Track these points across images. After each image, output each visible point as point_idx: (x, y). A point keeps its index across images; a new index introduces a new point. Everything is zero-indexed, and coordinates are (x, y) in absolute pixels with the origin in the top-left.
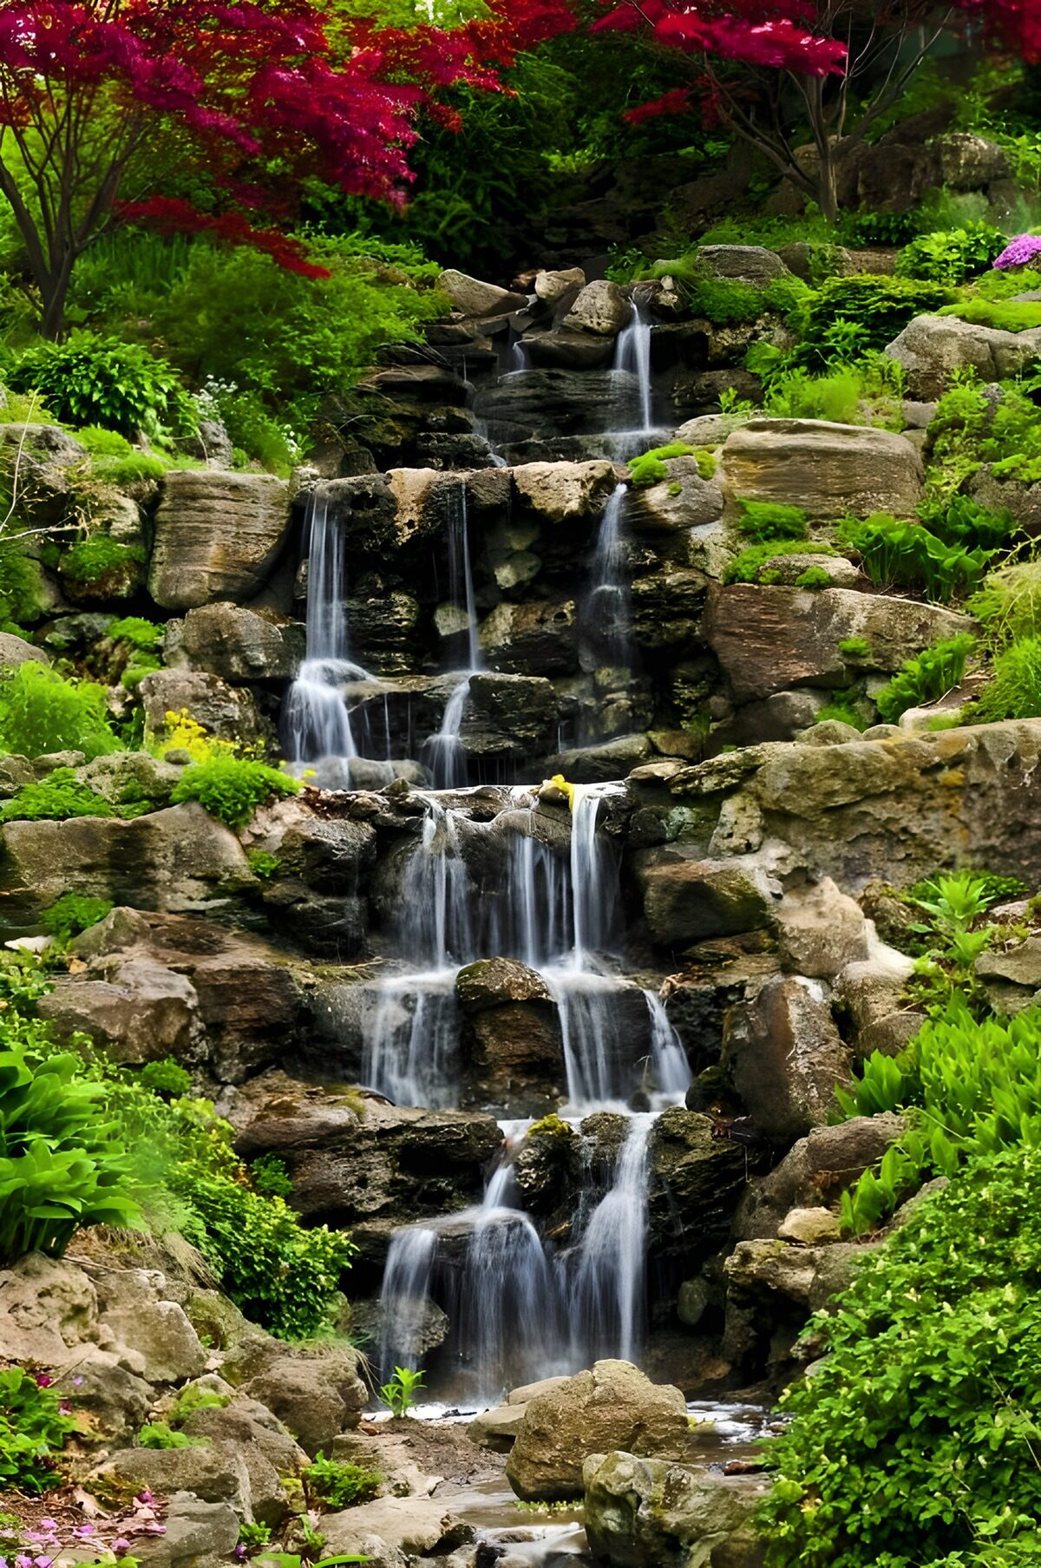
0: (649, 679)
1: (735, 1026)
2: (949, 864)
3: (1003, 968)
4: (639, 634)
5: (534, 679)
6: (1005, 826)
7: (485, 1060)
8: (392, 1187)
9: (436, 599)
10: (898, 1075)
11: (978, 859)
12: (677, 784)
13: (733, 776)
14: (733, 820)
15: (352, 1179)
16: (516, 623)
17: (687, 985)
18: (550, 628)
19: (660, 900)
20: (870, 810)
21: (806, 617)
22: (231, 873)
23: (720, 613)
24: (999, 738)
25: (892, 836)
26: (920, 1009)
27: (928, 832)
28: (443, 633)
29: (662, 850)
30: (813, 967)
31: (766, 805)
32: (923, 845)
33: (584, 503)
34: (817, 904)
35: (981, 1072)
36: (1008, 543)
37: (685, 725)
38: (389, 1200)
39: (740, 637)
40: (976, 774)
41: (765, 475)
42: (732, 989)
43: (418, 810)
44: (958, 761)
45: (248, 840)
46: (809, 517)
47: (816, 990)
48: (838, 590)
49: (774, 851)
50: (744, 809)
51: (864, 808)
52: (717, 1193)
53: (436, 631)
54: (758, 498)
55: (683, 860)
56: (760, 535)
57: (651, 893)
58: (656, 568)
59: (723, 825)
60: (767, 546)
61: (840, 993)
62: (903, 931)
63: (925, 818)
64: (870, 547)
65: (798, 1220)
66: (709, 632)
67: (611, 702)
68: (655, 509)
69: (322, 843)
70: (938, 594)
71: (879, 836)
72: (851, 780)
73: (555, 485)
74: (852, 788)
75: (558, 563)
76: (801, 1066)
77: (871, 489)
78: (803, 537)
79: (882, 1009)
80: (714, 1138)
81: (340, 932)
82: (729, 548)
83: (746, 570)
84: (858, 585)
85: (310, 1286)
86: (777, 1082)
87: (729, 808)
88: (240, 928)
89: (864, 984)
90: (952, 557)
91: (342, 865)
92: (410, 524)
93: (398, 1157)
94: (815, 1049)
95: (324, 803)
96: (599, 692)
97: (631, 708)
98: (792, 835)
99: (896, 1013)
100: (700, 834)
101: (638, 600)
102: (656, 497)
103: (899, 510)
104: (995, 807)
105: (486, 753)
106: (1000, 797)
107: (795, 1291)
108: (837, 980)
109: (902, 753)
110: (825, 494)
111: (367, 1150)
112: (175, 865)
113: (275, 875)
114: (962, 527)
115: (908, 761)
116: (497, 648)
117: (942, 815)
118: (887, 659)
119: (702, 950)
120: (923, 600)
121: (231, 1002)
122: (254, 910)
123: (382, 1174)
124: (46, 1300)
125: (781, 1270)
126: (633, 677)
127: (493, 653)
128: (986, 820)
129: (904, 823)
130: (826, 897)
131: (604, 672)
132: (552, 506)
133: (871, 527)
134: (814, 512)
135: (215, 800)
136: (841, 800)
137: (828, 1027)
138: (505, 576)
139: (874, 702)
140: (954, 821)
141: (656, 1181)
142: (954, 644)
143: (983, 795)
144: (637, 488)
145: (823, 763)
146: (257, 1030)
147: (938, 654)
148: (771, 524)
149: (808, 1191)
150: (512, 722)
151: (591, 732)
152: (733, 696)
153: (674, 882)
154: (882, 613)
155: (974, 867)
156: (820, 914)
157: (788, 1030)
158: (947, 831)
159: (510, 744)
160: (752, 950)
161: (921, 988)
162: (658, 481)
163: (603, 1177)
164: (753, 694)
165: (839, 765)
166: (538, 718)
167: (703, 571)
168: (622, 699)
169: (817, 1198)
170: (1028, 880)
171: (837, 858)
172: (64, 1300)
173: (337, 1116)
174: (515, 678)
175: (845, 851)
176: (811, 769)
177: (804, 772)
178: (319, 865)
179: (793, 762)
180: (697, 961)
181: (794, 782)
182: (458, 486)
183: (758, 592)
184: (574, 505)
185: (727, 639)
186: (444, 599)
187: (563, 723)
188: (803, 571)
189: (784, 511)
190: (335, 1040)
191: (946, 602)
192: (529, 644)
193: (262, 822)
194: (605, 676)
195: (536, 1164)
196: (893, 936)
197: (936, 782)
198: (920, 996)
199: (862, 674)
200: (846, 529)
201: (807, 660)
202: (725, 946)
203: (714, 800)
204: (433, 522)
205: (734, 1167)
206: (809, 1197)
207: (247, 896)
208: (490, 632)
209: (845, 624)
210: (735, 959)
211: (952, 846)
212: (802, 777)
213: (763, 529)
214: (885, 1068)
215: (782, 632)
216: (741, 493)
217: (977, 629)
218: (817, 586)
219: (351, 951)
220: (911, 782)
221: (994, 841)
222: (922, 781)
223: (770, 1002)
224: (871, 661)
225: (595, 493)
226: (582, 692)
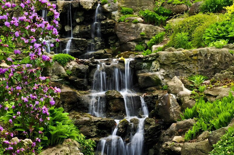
0: (104, 39)
1: (159, 103)
2: (194, 74)
3: (210, 93)
4: (102, 31)
5: (83, 39)
6: (204, 67)
7: (111, 109)
8: (97, 132)
9: (65, 24)
10: (192, 112)
11: (199, 73)
12: (144, 59)
13: (154, 57)
14: (154, 65)
15: (90, 130)
16: (80, 29)
17: (148, 95)
18: (86, 30)
19: (141, 80)
20: (180, 64)
21: (134, 28)
22: (63, 74)
23: (117, 28)
24: (203, 51)
25: (183, 68)
26: (194, 100)
27: (190, 68)
28: (66, 30)
29: (141, 71)
30: (174, 92)
31: (160, 62)
32: (189, 70)
33: (92, 7)
34: (174, 81)
35: (210, 111)
36: (173, 15)
37: (111, 48)
38: (96, 134)
39: (121, 32)
40: (199, 57)
41: (126, 2)
42: (156, 96)
43: (97, 63)
44: (196, 55)
45: (66, 68)
46: (133, 10)
47: (174, 96)
48: (140, 24)
49: (162, 71)
50: (156, 63)
51: (179, 63)
52: (156, 133)
53: (65, 30)
54: (124, 7)
55: (145, 72)
56: (125, 13)
57: (140, 78)
58: (105, 19)
59: (153, 66)
60: (126, 15)
61: (178, 97)
62: (189, 86)
63: (190, 65)
64: (145, 16)
65: (176, 138)
66: (116, 31)
67: (98, 43)
68: (106, 8)
69: (80, 69)
70: (157, 24)
71: (181, 68)
72: (177, 58)
73: (87, 4)
74: (177, 60)
75: (87, 18)
76: (172, 110)
77: (145, 5)
78: (132, 14)
79: (187, 100)
80: (155, 123)
81: (83, 85)
82: (119, 16)
83: (122, 20)
84: (143, 23)
85: (90, 150)
86: (167, 113)
87: (154, 63)
88: (65, 84)
89: (183, 95)
90: (160, 18)
91: (83, 73)
92: (61, 11)
93: (98, 126)
94: (175, 107)
95: (79, 61)
96: (95, 42)
97: (101, 45)
98: (165, 68)
99: (190, 101)
100: (148, 68)
101: (102, 25)
102: (106, 6)
103: (150, 9)
104: (203, 63)
105: (74, 53)
106: (203, 62)
107: (177, 151)
108: (178, 95)
109: (186, 54)
110: (136, 6)
111: (92, 125)
112: (53, 73)
113: (71, 75)
114: (162, 12)
115: (187, 55)
116: (76, 33)
117: (193, 65)
118: (149, 36)
119: (149, 89)
120: (155, 25)
121: (66, 98)
122: (67, 81)
123: (95, 129)
124: (62, 152)
125: (174, 147)
126: (101, 39)
127: (76, 34)
128: (201, 66)
129: (186, 66)
130: (175, 79)
131: (96, 38)
132: (87, 8)
133: (145, 12)
134: (134, 9)
135: (60, 61)
136: (175, 62)
137: (177, 103)
138: (78, 20)
139: (146, 44)
140: (195, 66)
141: (145, 131)
142: (162, 34)
143: (200, 61)
144: (102, 4)
145: (172, 55)
146: (70, 103)
147: (159, 35)
148: (127, 11)
149: (175, 133)
150: (79, 47)
151: (94, 49)
152: (120, 42)
153: (144, 76)
154: (148, 28)
155: (199, 74)
156: (175, 83)
157: (170, 103)
158: (194, 68)
159: (79, 51)
160: (158, 89)
161: (194, 96)
162: (106, 3)
163: (135, 130)
164: (124, 42)
165: (175, 55)
166: (84, 46)
167: (114, 20)
168: (99, 43)
169: (177, 134)
170: (208, 77)
171: (174, 72)
172: (65, 152)
173: (87, 119)
174: (80, 39)
175: (175, 71)
176: (169, 56)
177: (168, 57)
178: (79, 73)
179: (166, 55)
180: (148, 91)
181: (166, 58)
182: (69, 4)
183: (125, 24)
184: (91, 7)
185: (119, 32)
186: (66, 24)
187: (88, 47)
188: (133, 20)
189: (129, 9)
190: (83, 105)
191: (159, 26)
192: (83, 33)
193: (68, 65)
194: (96, 39)
195: (122, 128)
196: (187, 87)
197: (192, 59)
198: (193, 98)
199: (144, 39)
200: (141, 13)
201: (134, 36)
202: (153, 88)
203: (151, 62)
204: (65, 10)
205: (159, 128)
206: (176, 134)
207: (66, 78)
208: (75, 30)
209: (141, 30)
210: (155, 91)
211: (195, 70)
212: (167, 57)
213: (125, 12)
214: (189, 111)
215: (129, 31)
216: (121, 6)
217: (165, 31)
218: (136, 23)
219: (85, 89)
220: (188, 58)
221: (202, 70)
222: (189, 59)
223: (165, 99)
224: (146, 36)
225: (94, 5)
226: (92, 42)
